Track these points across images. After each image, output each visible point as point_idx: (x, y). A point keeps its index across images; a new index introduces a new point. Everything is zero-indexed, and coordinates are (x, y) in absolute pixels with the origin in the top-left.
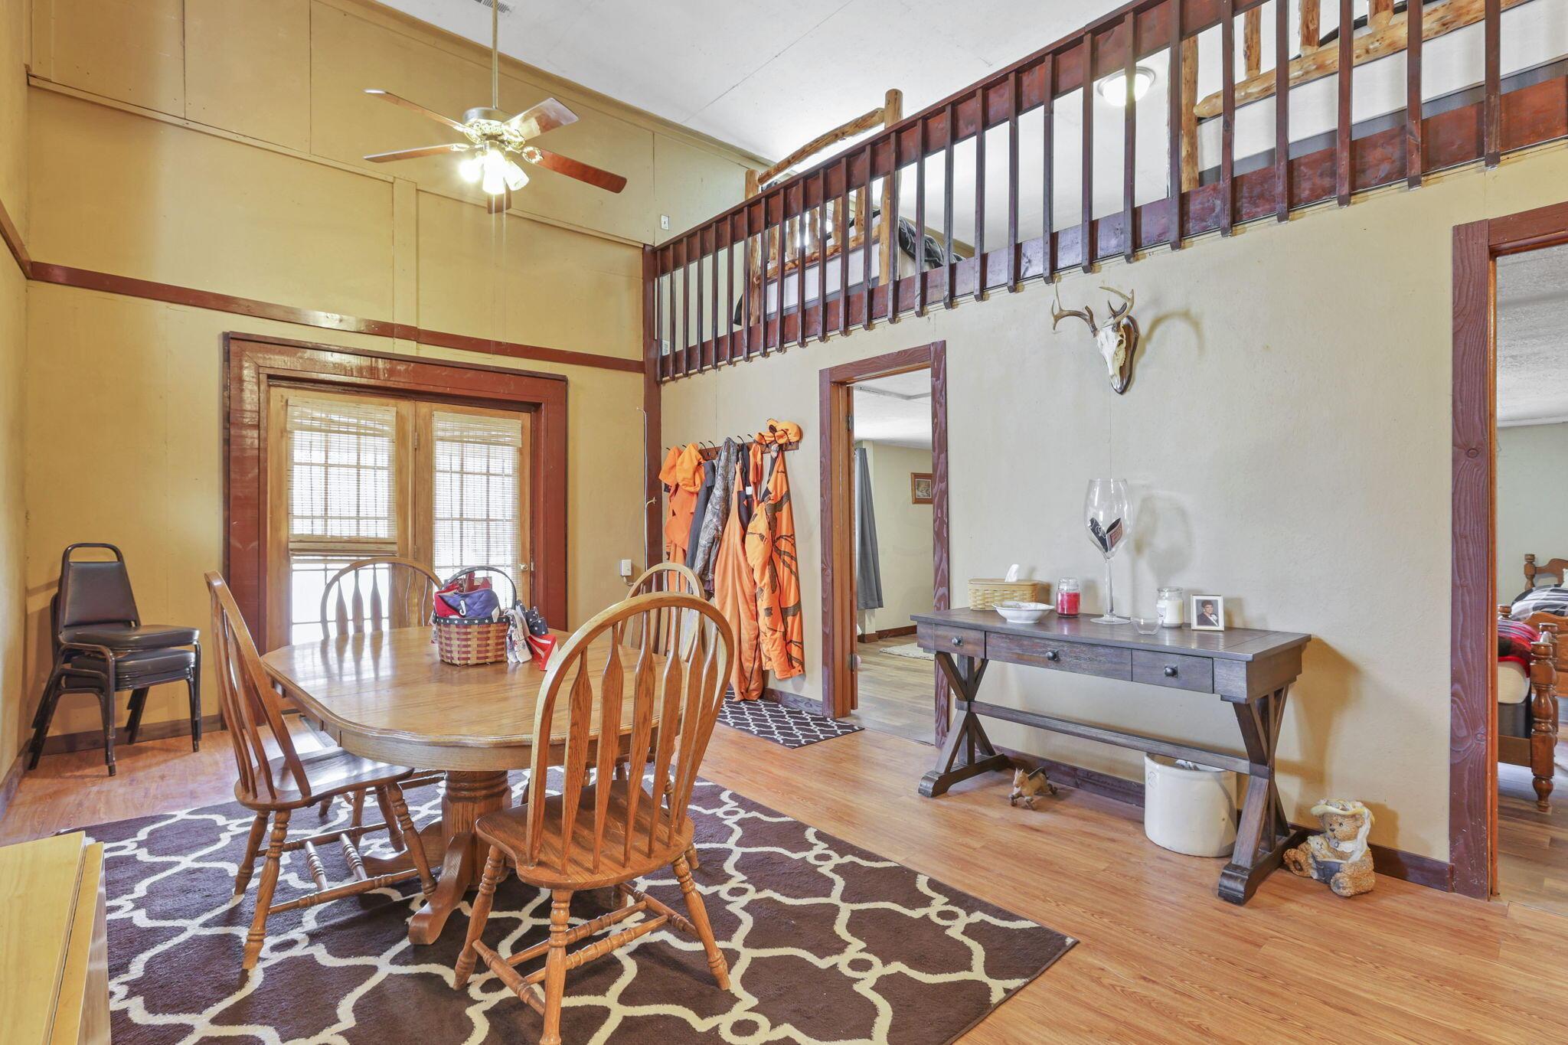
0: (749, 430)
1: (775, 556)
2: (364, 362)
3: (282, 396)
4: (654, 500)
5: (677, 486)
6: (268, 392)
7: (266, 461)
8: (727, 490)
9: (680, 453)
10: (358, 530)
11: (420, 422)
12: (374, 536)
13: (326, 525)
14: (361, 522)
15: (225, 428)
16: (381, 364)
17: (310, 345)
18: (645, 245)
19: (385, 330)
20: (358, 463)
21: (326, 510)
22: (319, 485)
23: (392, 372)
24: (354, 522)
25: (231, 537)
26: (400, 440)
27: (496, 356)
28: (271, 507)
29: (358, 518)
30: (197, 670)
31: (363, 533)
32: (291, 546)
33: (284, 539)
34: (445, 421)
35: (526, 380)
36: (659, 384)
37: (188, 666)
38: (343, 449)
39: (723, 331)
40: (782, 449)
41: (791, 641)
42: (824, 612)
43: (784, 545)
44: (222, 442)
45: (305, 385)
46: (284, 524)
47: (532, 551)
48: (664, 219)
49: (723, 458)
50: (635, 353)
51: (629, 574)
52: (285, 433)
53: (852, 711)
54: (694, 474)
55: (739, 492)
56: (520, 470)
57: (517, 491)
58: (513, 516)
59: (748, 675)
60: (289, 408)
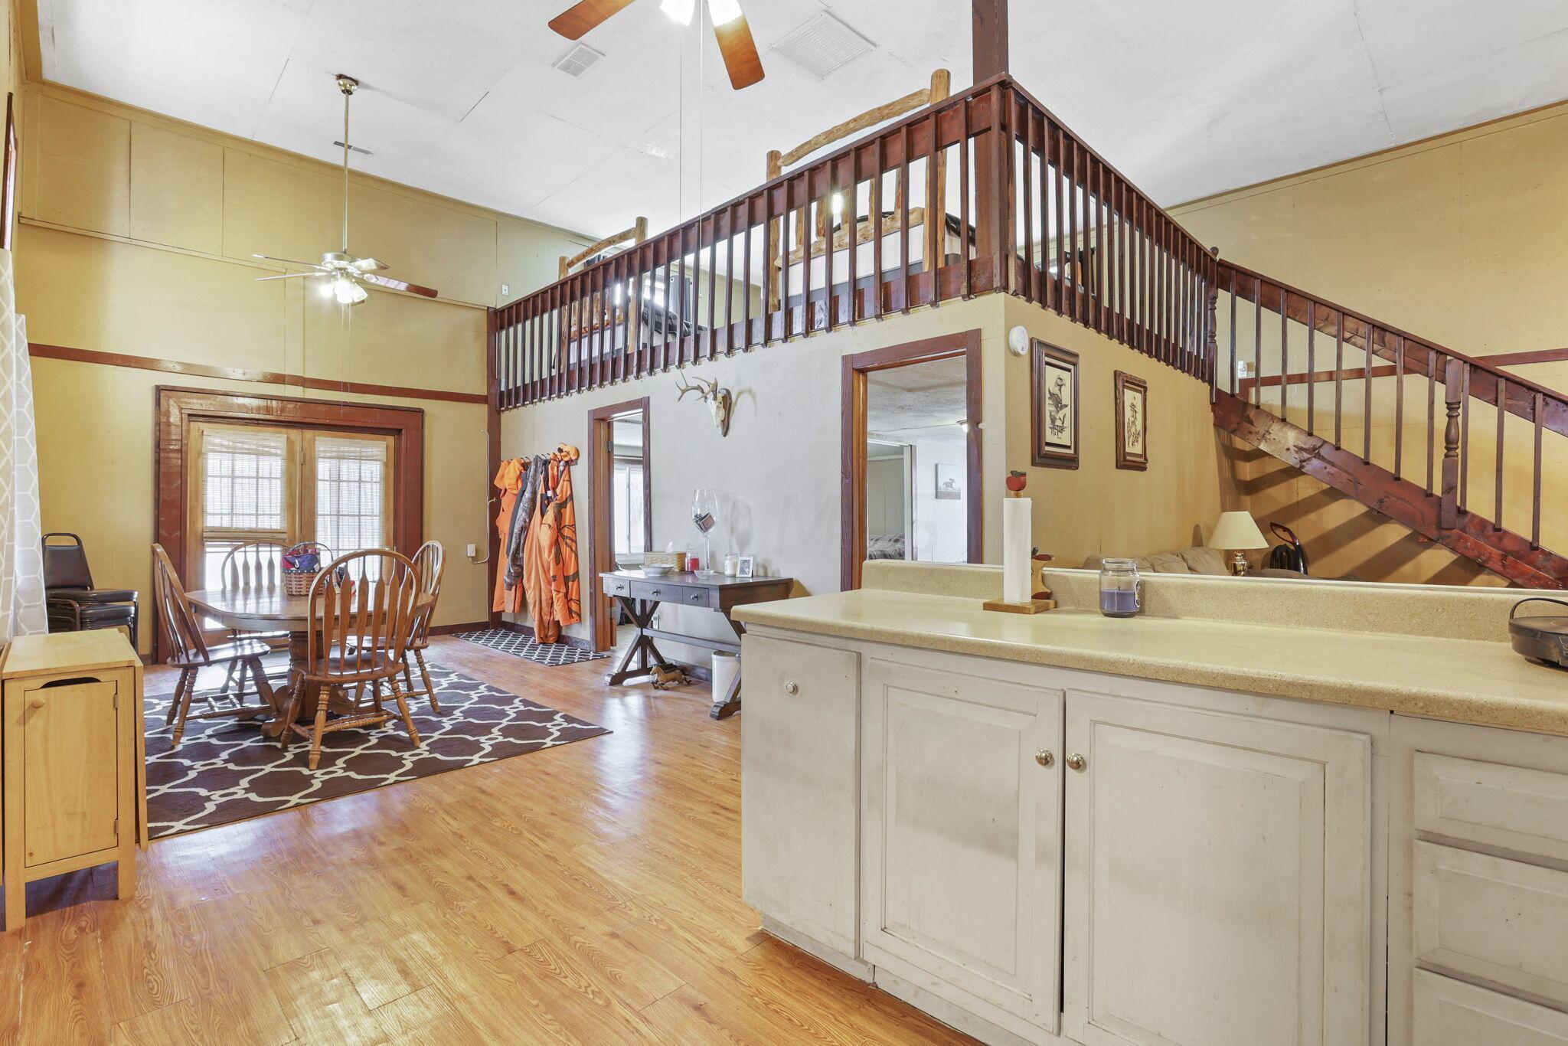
0: (548, 451)
1: (560, 539)
2: (262, 403)
3: (199, 428)
4: (494, 500)
5: (506, 490)
6: (189, 425)
7: (186, 474)
8: (534, 493)
9: (509, 463)
10: (257, 523)
11: (306, 444)
12: (269, 527)
13: (232, 520)
14: (259, 517)
15: (156, 452)
16: (274, 403)
17: (220, 393)
18: (488, 308)
19: (278, 379)
20: (257, 475)
21: (232, 509)
22: (227, 492)
23: (283, 410)
24: (254, 518)
25: (160, 528)
26: (290, 457)
27: (366, 395)
28: (190, 507)
29: (257, 515)
30: (135, 620)
31: (260, 526)
32: (205, 535)
33: (200, 530)
34: (325, 444)
35: (389, 412)
36: (499, 412)
37: (129, 615)
38: (245, 465)
39: (545, 375)
40: (568, 464)
41: (571, 599)
42: (590, 578)
43: (567, 532)
44: (154, 462)
45: (216, 420)
46: (200, 519)
47: (395, 538)
48: (504, 287)
49: (532, 470)
50: (482, 391)
51: (474, 555)
52: (200, 454)
53: (611, 647)
54: (517, 480)
55: (542, 495)
56: (385, 479)
57: (383, 494)
58: (380, 512)
59: (546, 625)
60: (205, 437)
